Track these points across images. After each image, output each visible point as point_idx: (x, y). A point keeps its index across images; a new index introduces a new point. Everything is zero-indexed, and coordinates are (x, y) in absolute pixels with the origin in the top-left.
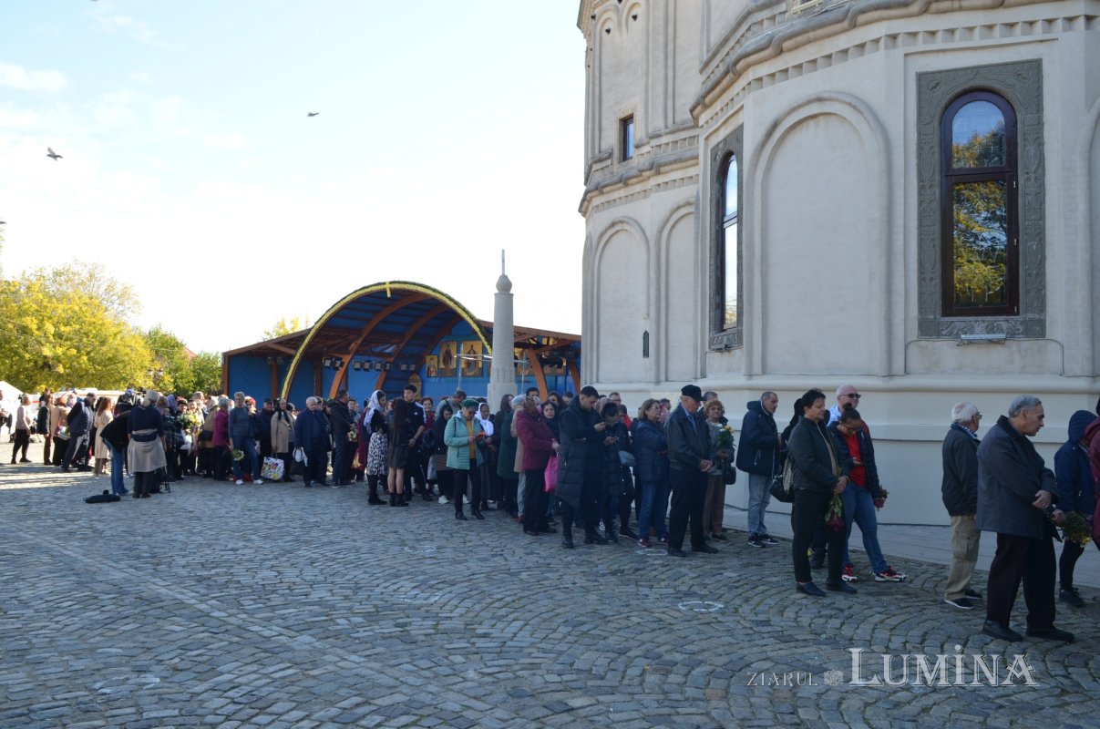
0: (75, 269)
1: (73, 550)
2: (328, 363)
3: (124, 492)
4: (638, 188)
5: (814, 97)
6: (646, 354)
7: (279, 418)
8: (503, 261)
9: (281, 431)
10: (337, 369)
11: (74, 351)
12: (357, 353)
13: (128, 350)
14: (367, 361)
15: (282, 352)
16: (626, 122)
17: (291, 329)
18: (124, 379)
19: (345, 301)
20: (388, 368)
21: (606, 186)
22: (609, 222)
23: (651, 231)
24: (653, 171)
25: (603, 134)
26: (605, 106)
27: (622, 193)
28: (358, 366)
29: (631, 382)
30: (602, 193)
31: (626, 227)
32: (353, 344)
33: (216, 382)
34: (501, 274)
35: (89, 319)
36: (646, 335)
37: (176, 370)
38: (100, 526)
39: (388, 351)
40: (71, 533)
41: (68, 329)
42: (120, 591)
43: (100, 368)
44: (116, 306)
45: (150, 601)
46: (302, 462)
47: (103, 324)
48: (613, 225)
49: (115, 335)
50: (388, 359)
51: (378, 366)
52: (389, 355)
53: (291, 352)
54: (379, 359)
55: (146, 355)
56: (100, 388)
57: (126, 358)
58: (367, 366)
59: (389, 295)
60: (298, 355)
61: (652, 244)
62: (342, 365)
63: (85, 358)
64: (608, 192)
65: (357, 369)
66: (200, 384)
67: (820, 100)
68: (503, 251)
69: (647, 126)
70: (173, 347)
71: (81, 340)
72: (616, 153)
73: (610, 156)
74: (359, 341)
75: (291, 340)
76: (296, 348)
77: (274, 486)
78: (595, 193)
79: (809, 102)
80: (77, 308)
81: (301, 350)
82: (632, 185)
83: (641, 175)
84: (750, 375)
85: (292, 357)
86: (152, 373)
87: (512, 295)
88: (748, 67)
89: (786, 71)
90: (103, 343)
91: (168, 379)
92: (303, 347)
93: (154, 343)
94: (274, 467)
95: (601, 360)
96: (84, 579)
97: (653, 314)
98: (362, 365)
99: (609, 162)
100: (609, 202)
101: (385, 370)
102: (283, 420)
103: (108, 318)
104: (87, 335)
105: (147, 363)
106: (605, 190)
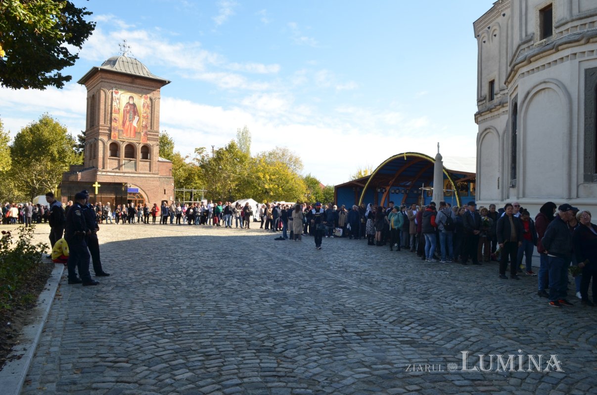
0: (277, 152)
1: (269, 250)
2: (379, 190)
3: (287, 237)
4: (496, 113)
5: (542, 81)
6: (498, 188)
7: (342, 213)
8: (438, 147)
9: (343, 218)
10: (383, 193)
11: (277, 186)
12: (393, 185)
13: (297, 185)
14: (398, 189)
15: (359, 186)
16: (492, 83)
17: (363, 175)
18: (295, 197)
19: (386, 162)
20: (407, 192)
21: (483, 112)
22: (484, 129)
23: (501, 133)
24: (501, 106)
25: (483, 89)
26: (483, 76)
27: (490, 115)
28: (393, 191)
29: (493, 200)
30: (481, 116)
31: (491, 130)
32: (391, 182)
33: (331, 199)
34: (437, 153)
35: (282, 173)
36: (499, 178)
37: (317, 193)
38: (277, 245)
39: (408, 184)
40: (269, 247)
41: (274, 177)
42: (278, 258)
43: (286, 193)
44: (293, 167)
45: (285, 261)
46: (349, 228)
47: (287, 175)
48: (486, 130)
49: (292, 179)
50: (408, 188)
51: (403, 192)
52: (408, 186)
53: (362, 185)
54: (403, 188)
55: (303, 186)
56: (286, 201)
57: (296, 189)
58: (397, 191)
59: (405, 159)
60: (366, 187)
61: (501, 138)
62: (386, 191)
63: (281, 189)
64: (484, 115)
65: (392, 193)
66: (326, 199)
67: (545, 82)
68: (438, 143)
69: (499, 85)
70: (315, 183)
71: (279, 182)
72: (488, 97)
73: (485, 99)
74: (393, 180)
75: (363, 180)
76: (365, 184)
77: (338, 238)
78: (478, 116)
79: (541, 83)
80: (277, 168)
81: (367, 184)
82: (494, 112)
83: (496, 108)
84: (518, 198)
85: (363, 188)
86: (306, 195)
87: (442, 162)
88: (519, 68)
89: (533, 70)
90: (287, 182)
91: (313, 197)
92: (368, 183)
93: (308, 182)
94: (339, 232)
95: (481, 190)
96: (269, 256)
97: (501, 170)
98: (395, 191)
99: (484, 101)
100: (484, 119)
101: (406, 193)
102: (343, 214)
103: (290, 172)
104: (281, 179)
105: (304, 191)
106: (483, 114)
